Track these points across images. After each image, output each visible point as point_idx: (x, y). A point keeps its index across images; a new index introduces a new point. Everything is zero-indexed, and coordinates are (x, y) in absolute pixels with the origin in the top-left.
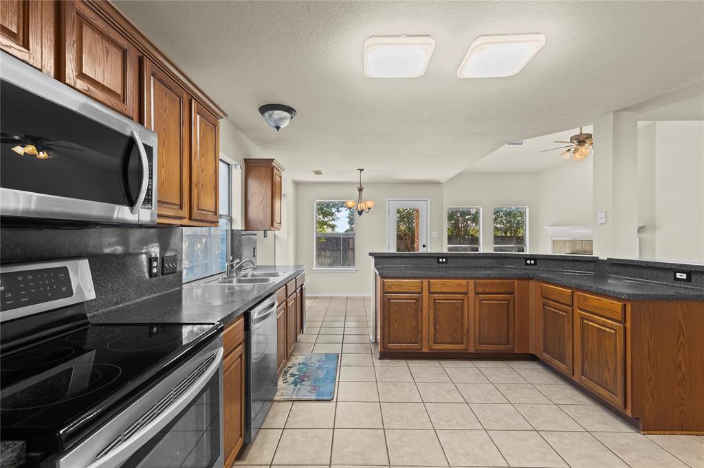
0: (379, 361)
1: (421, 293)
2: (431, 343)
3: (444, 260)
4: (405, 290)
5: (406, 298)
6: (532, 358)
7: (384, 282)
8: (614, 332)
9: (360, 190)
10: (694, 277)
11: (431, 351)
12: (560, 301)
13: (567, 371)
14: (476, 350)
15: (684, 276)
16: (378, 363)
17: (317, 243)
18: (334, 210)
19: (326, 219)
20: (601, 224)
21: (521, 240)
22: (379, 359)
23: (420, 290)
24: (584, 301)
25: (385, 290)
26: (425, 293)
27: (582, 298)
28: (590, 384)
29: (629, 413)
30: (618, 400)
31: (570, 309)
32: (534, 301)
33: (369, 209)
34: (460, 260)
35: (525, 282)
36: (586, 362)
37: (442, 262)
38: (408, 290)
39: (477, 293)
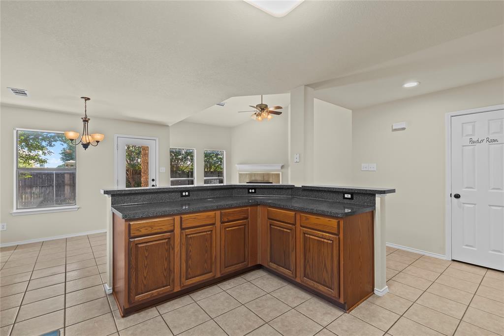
0: (123, 320)
1: (172, 231)
2: (183, 280)
3: (187, 193)
4: (156, 231)
5: (157, 239)
6: (259, 267)
7: (130, 225)
8: (331, 242)
9: (86, 121)
10: (355, 196)
11: (183, 289)
12: (285, 221)
13: (291, 275)
14: (222, 274)
15: (349, 196)
16: (122, 323)
17: (18, 181)
18: (44, 144)
19: (33, 153)
20: (297, 162)
21: (220, 174)
22: (123, 317)
23: (172, 228)
24: (306, 220)
25: (132, 235)
26: (177, 231)
27: (304, 218)
28: (311, 283)
29: (342, 301)
30: (333, 293)
31: (294, 226)
32: (261, 222)
33: (98, 142)
34: (200, 193)
35: (254, 208)
36: (308, 267)
37: (186, 196)
38: (159, 231)
39: (222, 223)
